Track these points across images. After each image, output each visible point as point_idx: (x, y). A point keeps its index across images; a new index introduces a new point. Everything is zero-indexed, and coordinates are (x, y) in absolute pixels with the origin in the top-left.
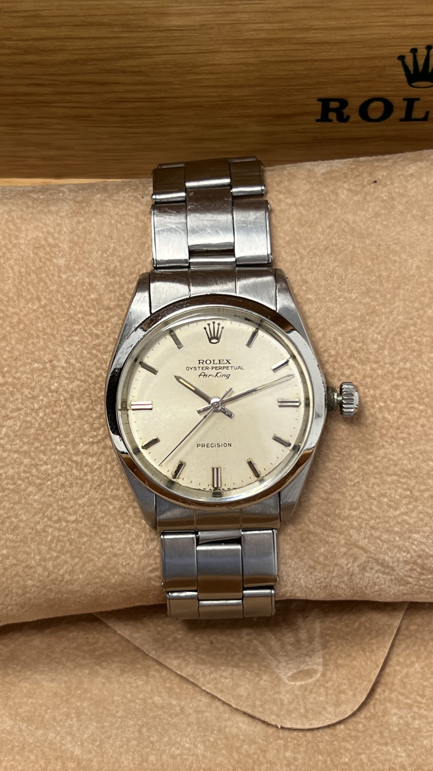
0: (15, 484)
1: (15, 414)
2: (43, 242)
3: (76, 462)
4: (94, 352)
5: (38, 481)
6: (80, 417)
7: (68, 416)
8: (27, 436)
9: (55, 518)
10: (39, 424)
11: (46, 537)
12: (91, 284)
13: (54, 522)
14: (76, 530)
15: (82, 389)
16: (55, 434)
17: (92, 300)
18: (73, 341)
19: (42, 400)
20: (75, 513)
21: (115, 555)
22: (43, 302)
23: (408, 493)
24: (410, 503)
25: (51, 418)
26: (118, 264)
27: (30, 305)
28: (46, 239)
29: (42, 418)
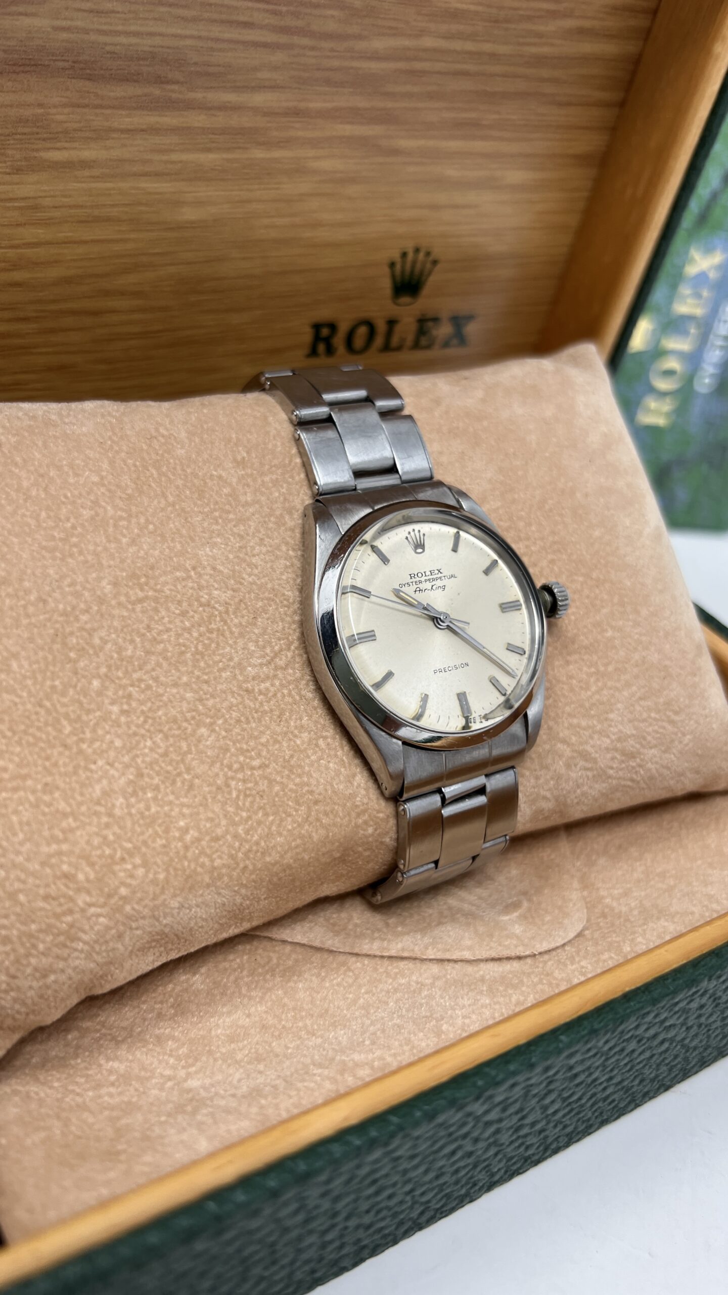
0: (179, 728)
1: (165, 637)
2: (154, 434)
3: (247, 690)
4: (241, 555)
5: (208, 720)
6: (241, 635)
7: (227, 633)
8: (185, 663)
9: (236, 766)
10: (196, 647)
11: (230, 793)
12: (220, 477)
13: (236, 771)
14: (265, 778)
15: (237, 600)
16: (217, 658)
17: (226, 495)
18: (215, 543)
19: (193, 617)
20: (259, 755)
21: (316, 802)
22: (171, 499)
23: (593, 670)
24: (598, 680)
25: (209, 638)
26: (245, 455)
27: (156, 502)
28: (157, 430)
29: (197, 639)
